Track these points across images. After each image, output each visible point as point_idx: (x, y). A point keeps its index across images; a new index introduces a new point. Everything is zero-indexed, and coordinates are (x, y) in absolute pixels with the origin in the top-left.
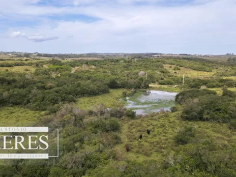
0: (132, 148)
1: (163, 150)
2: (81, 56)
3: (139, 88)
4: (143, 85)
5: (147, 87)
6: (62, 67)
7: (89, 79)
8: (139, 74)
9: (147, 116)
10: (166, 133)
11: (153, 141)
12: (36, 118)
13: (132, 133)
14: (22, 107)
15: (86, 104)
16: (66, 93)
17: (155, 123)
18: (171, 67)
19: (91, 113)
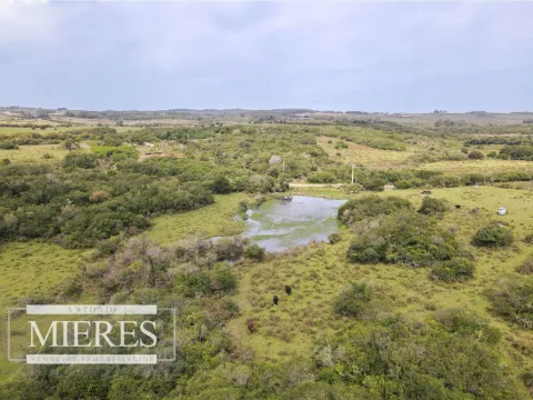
0: (259, 326)
1: (314, 329)
2: (156, 115)
3: (271, 191)
4: (278, 185)
5: (286, 188)
6: (119, 148)
7: (174, 174)
8: (270, 161)
9: (286, 254)
10: (319, 291)
11: (295, 310)
12: (74, 266)
13: (259, 293)
14: (45, 242)
15: (171, 232)
16: (131, 209)
17: (299, 269)
18: (330, 142)
19: (181, 253)
